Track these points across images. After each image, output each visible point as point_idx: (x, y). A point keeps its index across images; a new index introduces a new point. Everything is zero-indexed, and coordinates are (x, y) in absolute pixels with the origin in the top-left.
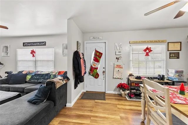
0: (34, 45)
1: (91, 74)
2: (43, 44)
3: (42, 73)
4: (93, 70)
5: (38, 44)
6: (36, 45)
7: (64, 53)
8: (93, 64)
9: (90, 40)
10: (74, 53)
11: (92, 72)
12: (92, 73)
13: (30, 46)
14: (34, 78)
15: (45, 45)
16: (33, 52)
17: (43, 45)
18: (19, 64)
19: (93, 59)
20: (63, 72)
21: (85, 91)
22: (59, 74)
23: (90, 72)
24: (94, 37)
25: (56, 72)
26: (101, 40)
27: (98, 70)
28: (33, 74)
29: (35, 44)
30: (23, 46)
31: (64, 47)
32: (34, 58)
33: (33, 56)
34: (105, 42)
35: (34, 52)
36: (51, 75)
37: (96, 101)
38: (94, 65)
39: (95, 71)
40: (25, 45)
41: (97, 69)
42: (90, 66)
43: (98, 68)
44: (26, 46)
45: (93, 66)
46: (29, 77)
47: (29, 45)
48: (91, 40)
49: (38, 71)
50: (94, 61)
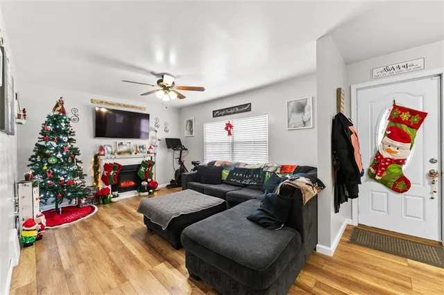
0: (231, 114)
1: (377, 178)
2: (246, 108)
3: (247, 167)
4: (386, 166)
5: (237, 109)
6: (234, 113)
7: (291, 122)
8: (387, 147)
9: (372, 78)
10: (333, 120)
11: (383, 171)
12: (382, 173)
13: (225, 115)
14: (235, 175)
15: (249, 110)
16: (229, 127)
17: (246, 111)
18: (209, 149)
19: (386, 134)
20: (292, 167)
21: (356, 225)
22: (283, 171)
23: (372, 170)
24: (390, 67)
25: (276, 165)
26: (419, 69)
27: (404, 167)
28: (233, 169)
29: (231, 111)
30: (214, 117)
31: (290, 110)
32: (231, 137)
33: (230, 134)
34: (440, 75)
35: (231, 127)
36: (265, 172)
37: (410, 261)
38: (389, 151)
39: (393, 169)
40: (216, 114)
41: (400, 162)
42: (374, 154)
43: (407, 162)
44: (217, 116)
45: (386, 155)
46: (225, 173)
47: (223, 113)
48: (377, 77)
49: (239, 164)
50: (389, 141)
